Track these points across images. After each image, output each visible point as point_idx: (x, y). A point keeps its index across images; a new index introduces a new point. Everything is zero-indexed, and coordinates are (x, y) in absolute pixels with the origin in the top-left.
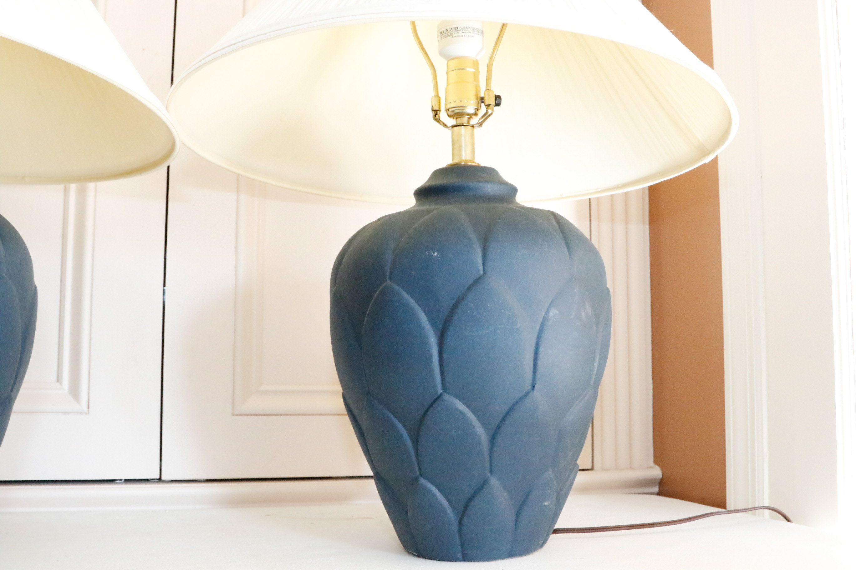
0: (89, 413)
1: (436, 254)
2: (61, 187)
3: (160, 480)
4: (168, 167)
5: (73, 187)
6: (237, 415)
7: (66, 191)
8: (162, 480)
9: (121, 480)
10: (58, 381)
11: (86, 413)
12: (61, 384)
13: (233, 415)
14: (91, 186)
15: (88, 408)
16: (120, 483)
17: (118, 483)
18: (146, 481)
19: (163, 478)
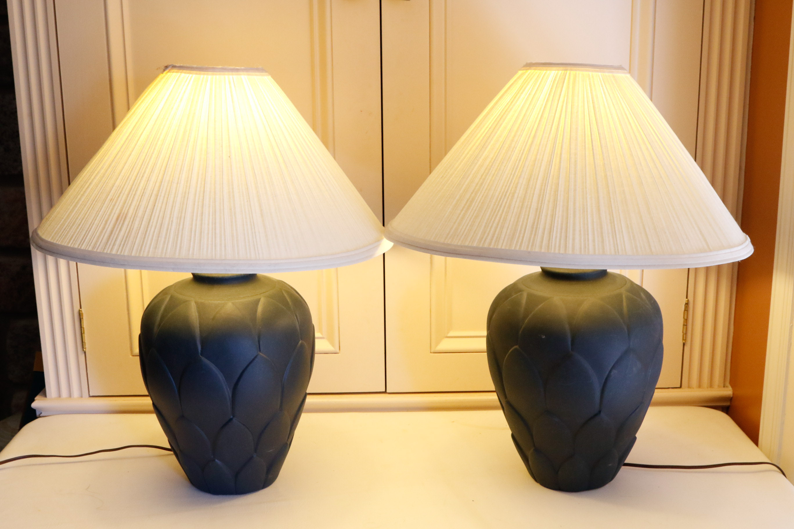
1: (544, 337)
3: (385, 392)
19: (388, 391)
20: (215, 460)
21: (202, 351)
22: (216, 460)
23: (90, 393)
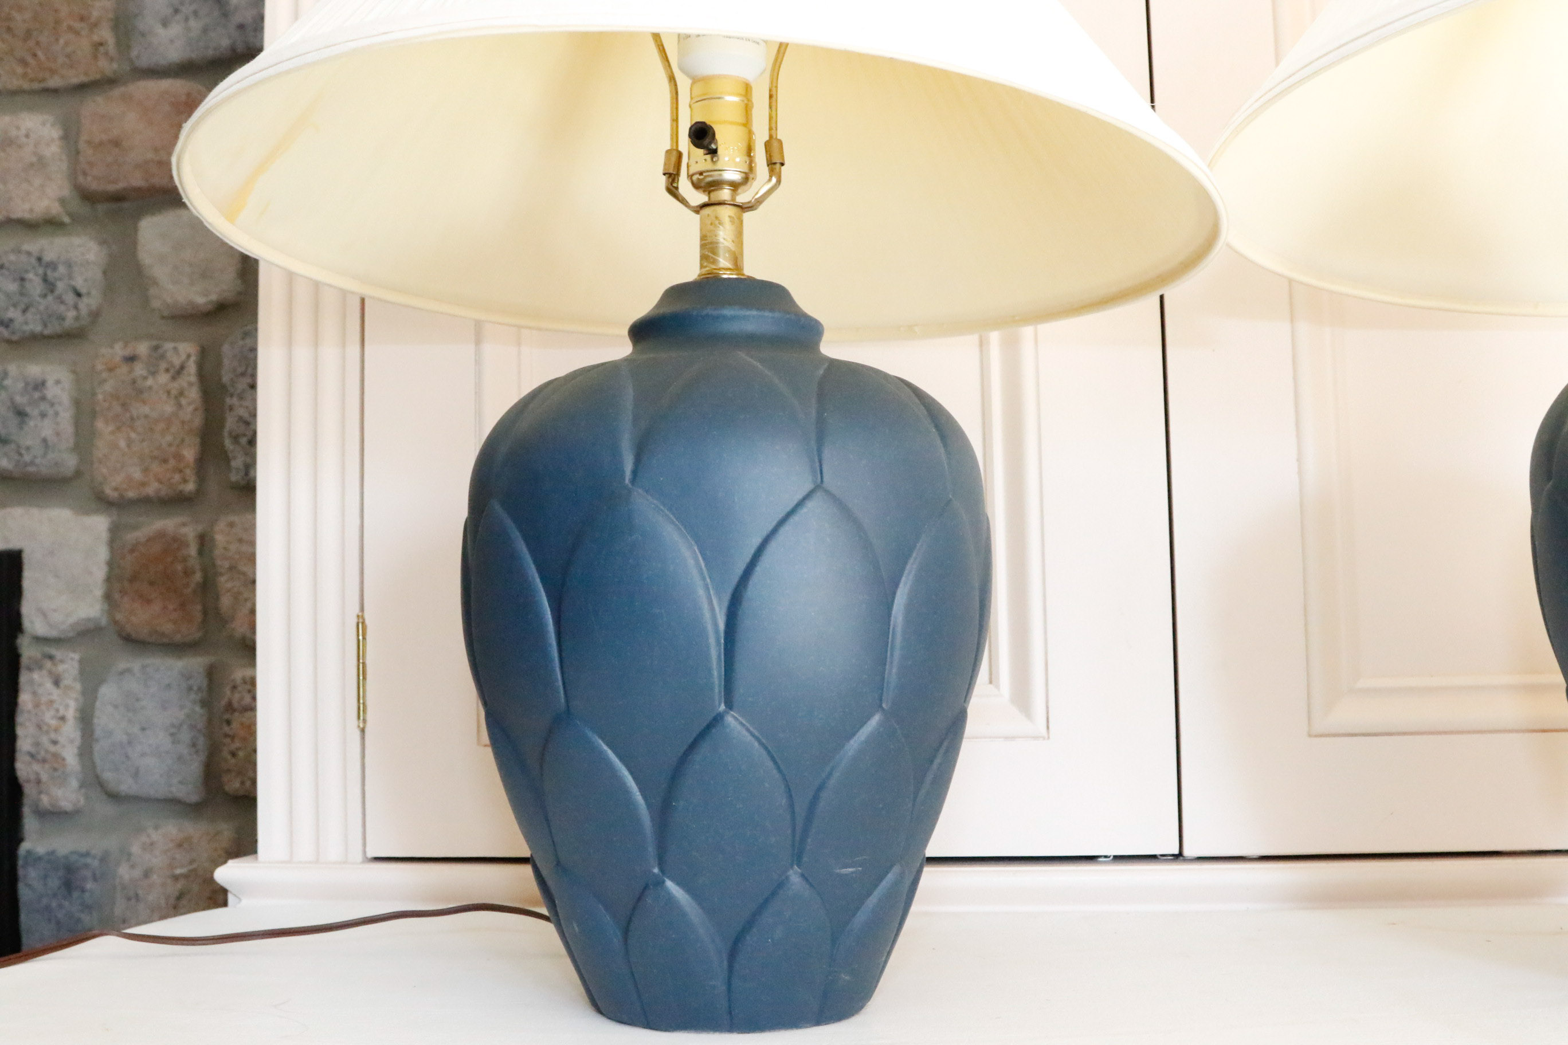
0: (1049, 738)
2: (974, 338)
3: (1180, 856)
4: (1162, 297)
5: (995, 337)
6: (1316, 736)
7: (983, 344)
8: (1184, 857)
9: (1106, 857)
10: (991, 682)
11: (1044, 738)
12: (998, 687)
13: (1310, 736)
14: (1027, 332)
15: (1048, 728)
16: (1105, 862)
17: (1102, 861)
18: (1153, 858)
19: (1187, 852)
20: (664, 882)
21: (635, 473)
22: (669, 884)
23: (368, 849)
